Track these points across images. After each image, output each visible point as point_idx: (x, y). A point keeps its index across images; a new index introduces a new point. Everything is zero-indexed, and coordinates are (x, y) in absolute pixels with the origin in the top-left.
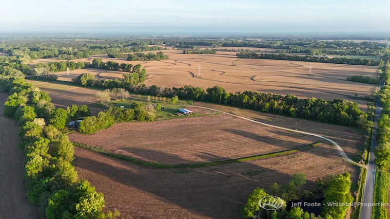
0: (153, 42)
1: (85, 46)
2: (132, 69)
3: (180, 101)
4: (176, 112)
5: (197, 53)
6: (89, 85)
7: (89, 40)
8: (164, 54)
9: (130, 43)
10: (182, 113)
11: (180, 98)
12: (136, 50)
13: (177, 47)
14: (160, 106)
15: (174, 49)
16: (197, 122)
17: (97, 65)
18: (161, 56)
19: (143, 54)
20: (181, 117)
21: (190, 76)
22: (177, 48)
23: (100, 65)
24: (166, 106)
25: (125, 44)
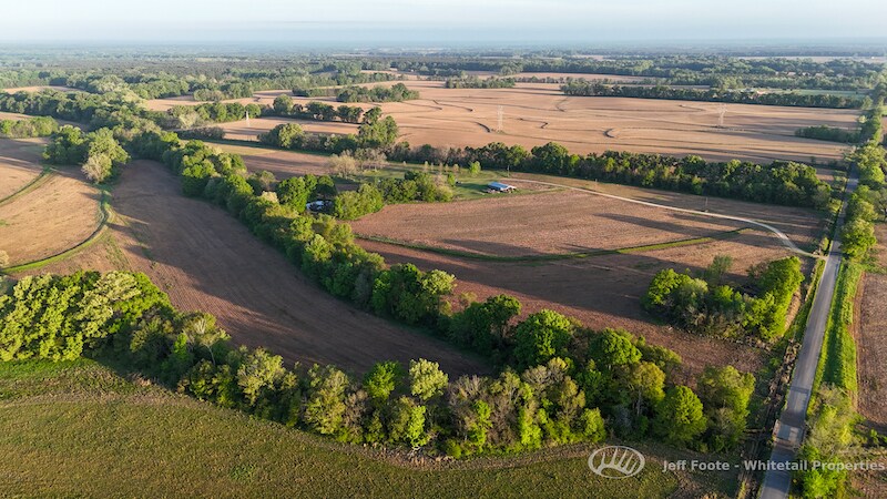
0: (369, 64)
1: (228, 72)
2: (362, 116)
3: (484, 172)
4: (485, 188)
5: (476, 86)
6: (297, 145)
7: (225, 60)
8: (410, 89)
9: (321, 67)
10: (497, 189)
11: (483, 167)
12: (342, 80)
13: (423, 73)
14: (455, 179)
15: (419, 79)
16: (527, 202)
17: (285, 109)
18: (402, 94)
19: (365, 88)
20: (498, 196)
21: (483, 131)
22: (427, 77)
23: (293, 110)
24: (462, 180)
25: (310, 68)
